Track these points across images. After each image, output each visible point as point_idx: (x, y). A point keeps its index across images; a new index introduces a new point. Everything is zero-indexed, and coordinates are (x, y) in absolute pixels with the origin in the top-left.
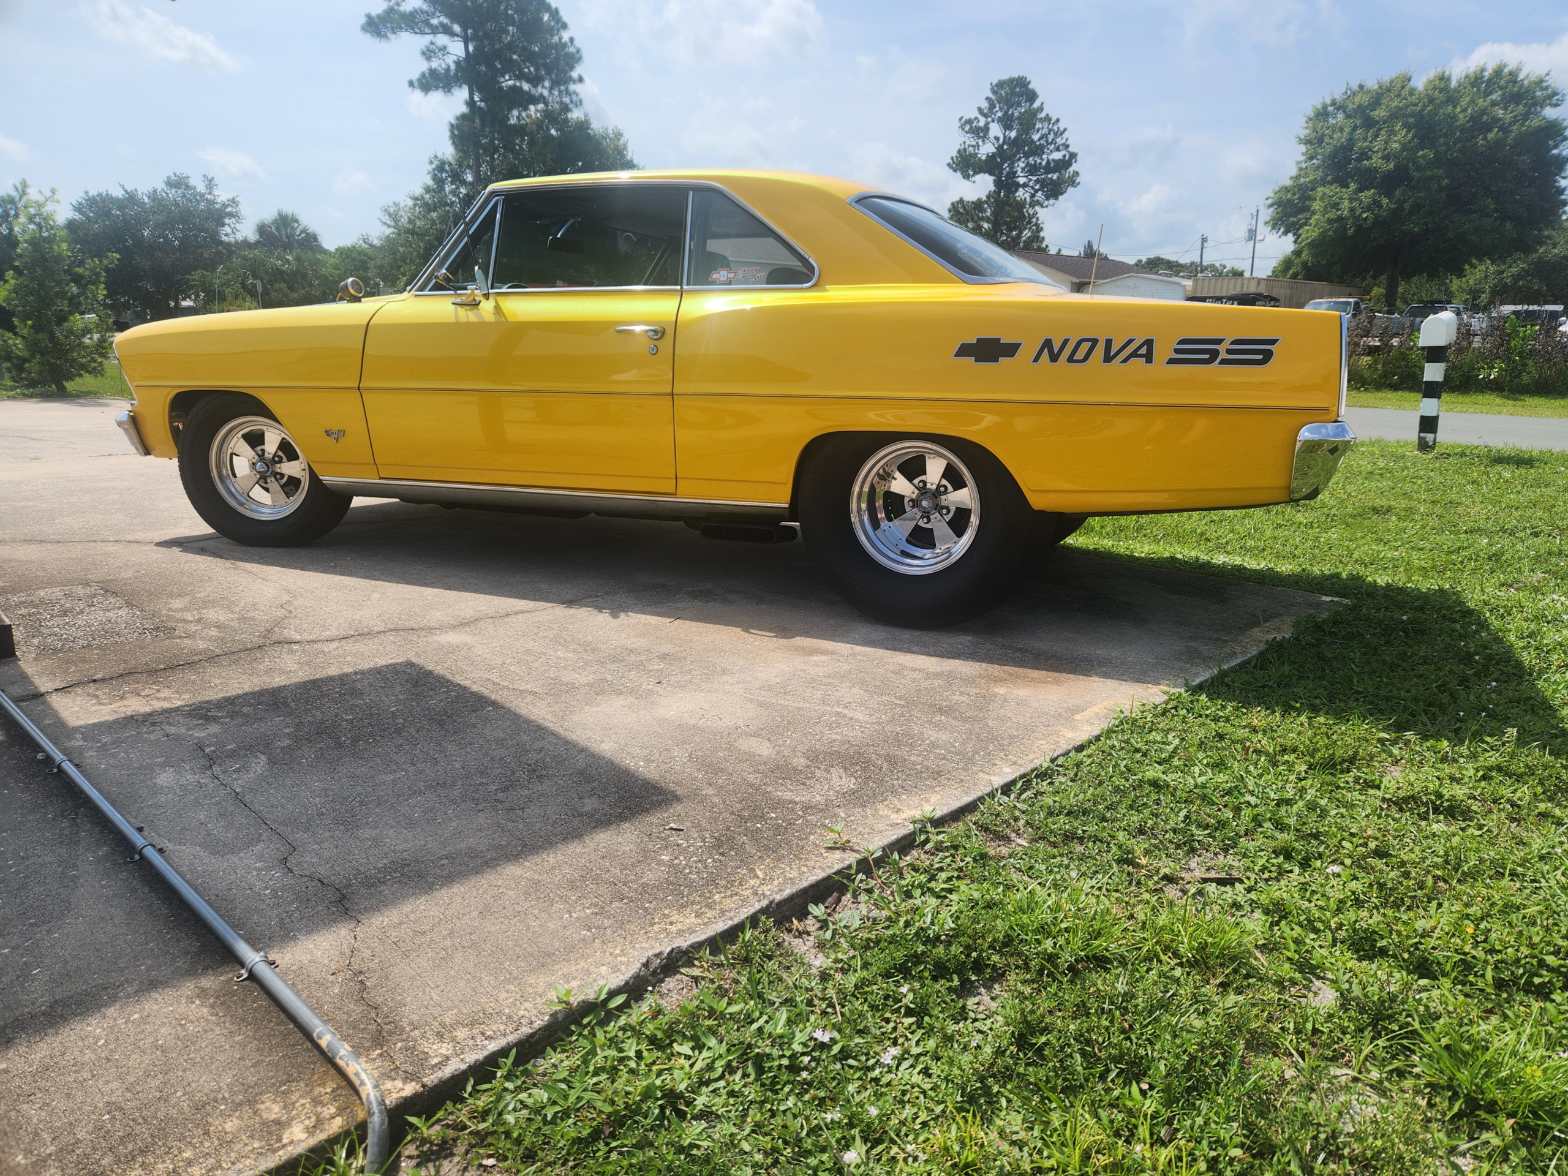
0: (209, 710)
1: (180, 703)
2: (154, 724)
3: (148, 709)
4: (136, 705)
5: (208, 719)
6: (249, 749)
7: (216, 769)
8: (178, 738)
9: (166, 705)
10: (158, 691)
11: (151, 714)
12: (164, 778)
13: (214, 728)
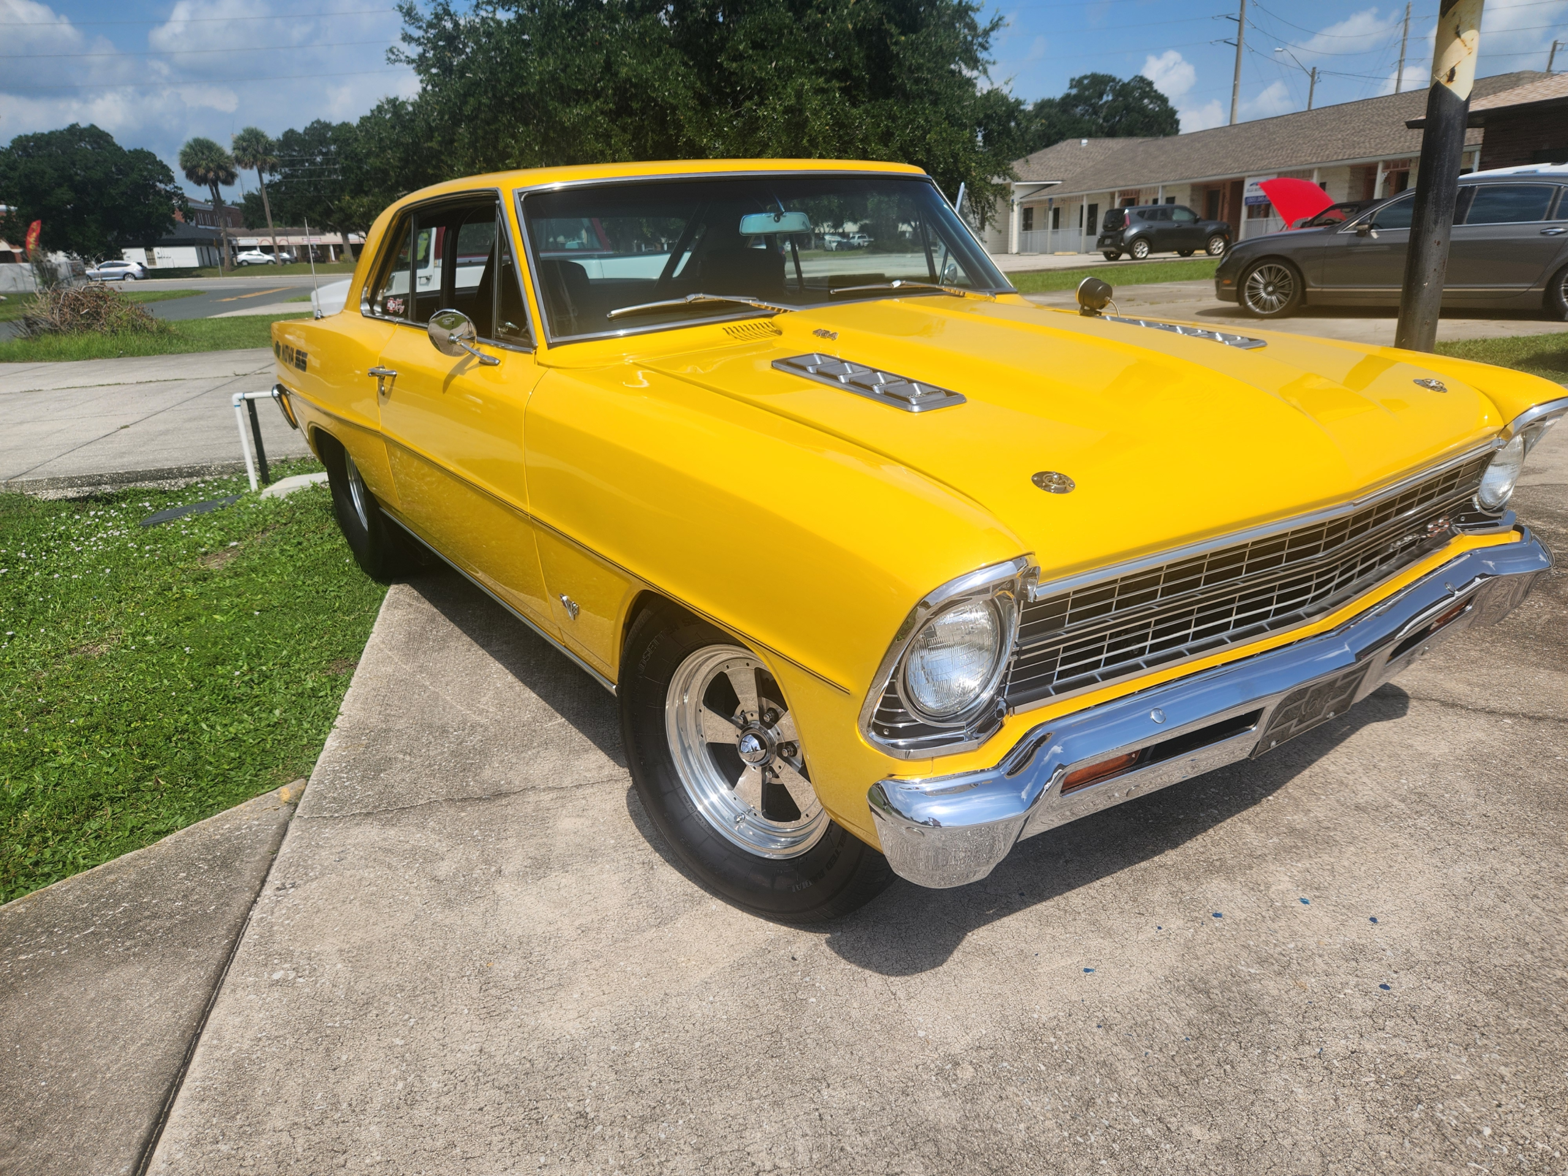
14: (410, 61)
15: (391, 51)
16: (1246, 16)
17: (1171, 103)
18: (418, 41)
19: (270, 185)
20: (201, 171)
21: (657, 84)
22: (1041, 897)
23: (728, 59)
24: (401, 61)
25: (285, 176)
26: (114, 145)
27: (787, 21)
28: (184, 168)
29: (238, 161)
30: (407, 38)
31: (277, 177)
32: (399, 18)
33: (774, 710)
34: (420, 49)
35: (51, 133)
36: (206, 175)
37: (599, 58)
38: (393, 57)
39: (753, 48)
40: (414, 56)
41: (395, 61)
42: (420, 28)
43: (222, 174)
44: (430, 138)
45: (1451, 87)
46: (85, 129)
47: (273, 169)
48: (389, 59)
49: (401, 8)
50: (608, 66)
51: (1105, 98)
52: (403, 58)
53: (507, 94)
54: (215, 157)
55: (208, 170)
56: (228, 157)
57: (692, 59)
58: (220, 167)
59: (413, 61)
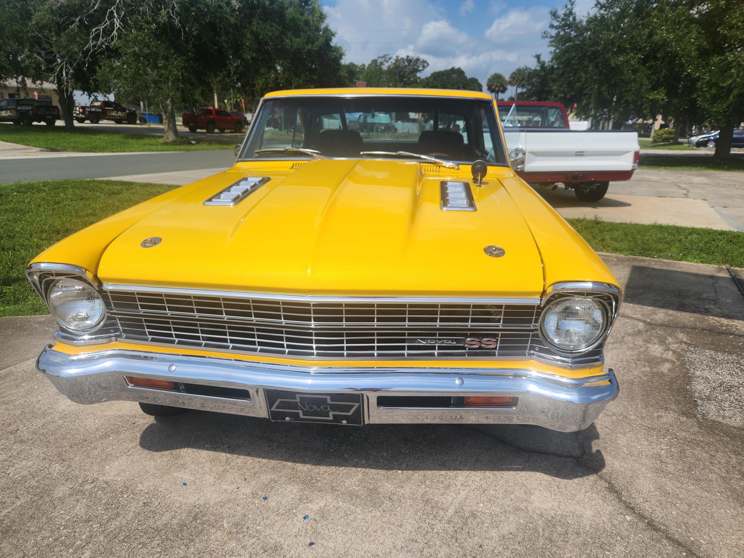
0: (704, 312)
1: (711, 317)
2: (723, 314)
3: (722, 319)
4: (724, 321)
5: (706, 309)
6: (704, 299)
7: (715, 298)
8: (719, 308)
9: (715, 318)
10: (714, 323)
11: (722, 317)
12: (729, 301)
13: (707, 307)
15: (545, 33)
18: (556, 28)
19: (521, 94)
20: (493, 87)
24: (548, 37)
25: (528, 90)
26: (465, 76)
28: (488, 85)
29: (510, 83)
31: (525, 90)
34: (556, 31)
35: (445, 71)
36: (495, 89)
41: (546, 37)
43: (501, 88)
46: (457, 69)
47: (523, 86)
50: (650, 36)
54: (500, 80)
55: (496, 86)
56: (506, 81)
58: (501, 85)
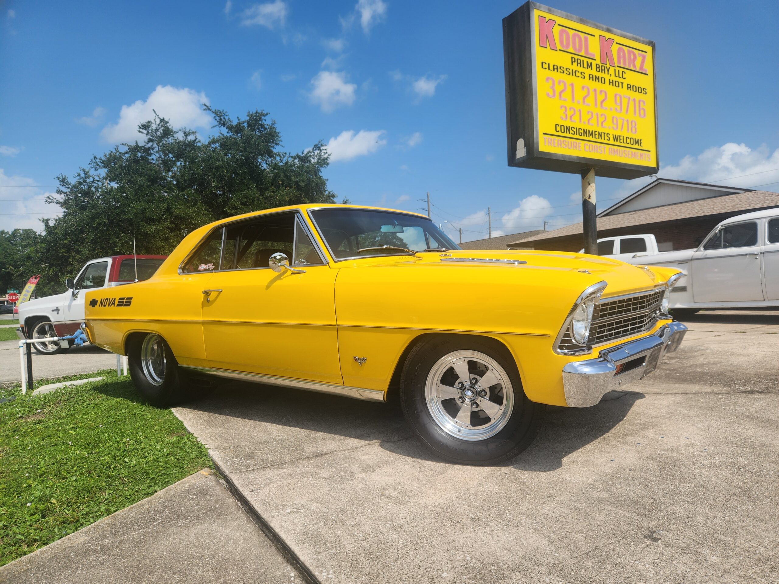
14: (58, 203)
15: (49, 197)
16: (430, 209)
17: (404, 241)
18: (65, 194)
21: (195, 217)
22: (578, 449)
23: (229, 209)
24: (54, 202)
27: (257, 195)
30: (59, 192)
32: (57, 182)
33: (475, 378)
34: (66, 197)
37: (165, 205)
38: (49, 200)
39: (242, 205)
40: (62, 201)
42: (68, 188)
44: (65, 239)
45: (590, 200)
48: (47, 201)
49: (58, 178)
51: (377, 239)
52: (55, 201)
53: (115, 218)
57: (210, 208)
59: (61, 203)
